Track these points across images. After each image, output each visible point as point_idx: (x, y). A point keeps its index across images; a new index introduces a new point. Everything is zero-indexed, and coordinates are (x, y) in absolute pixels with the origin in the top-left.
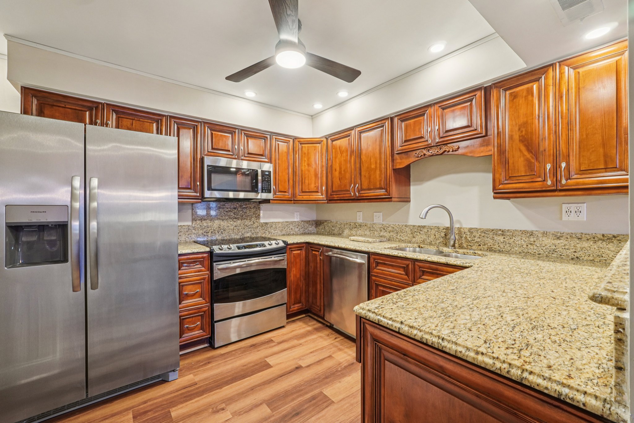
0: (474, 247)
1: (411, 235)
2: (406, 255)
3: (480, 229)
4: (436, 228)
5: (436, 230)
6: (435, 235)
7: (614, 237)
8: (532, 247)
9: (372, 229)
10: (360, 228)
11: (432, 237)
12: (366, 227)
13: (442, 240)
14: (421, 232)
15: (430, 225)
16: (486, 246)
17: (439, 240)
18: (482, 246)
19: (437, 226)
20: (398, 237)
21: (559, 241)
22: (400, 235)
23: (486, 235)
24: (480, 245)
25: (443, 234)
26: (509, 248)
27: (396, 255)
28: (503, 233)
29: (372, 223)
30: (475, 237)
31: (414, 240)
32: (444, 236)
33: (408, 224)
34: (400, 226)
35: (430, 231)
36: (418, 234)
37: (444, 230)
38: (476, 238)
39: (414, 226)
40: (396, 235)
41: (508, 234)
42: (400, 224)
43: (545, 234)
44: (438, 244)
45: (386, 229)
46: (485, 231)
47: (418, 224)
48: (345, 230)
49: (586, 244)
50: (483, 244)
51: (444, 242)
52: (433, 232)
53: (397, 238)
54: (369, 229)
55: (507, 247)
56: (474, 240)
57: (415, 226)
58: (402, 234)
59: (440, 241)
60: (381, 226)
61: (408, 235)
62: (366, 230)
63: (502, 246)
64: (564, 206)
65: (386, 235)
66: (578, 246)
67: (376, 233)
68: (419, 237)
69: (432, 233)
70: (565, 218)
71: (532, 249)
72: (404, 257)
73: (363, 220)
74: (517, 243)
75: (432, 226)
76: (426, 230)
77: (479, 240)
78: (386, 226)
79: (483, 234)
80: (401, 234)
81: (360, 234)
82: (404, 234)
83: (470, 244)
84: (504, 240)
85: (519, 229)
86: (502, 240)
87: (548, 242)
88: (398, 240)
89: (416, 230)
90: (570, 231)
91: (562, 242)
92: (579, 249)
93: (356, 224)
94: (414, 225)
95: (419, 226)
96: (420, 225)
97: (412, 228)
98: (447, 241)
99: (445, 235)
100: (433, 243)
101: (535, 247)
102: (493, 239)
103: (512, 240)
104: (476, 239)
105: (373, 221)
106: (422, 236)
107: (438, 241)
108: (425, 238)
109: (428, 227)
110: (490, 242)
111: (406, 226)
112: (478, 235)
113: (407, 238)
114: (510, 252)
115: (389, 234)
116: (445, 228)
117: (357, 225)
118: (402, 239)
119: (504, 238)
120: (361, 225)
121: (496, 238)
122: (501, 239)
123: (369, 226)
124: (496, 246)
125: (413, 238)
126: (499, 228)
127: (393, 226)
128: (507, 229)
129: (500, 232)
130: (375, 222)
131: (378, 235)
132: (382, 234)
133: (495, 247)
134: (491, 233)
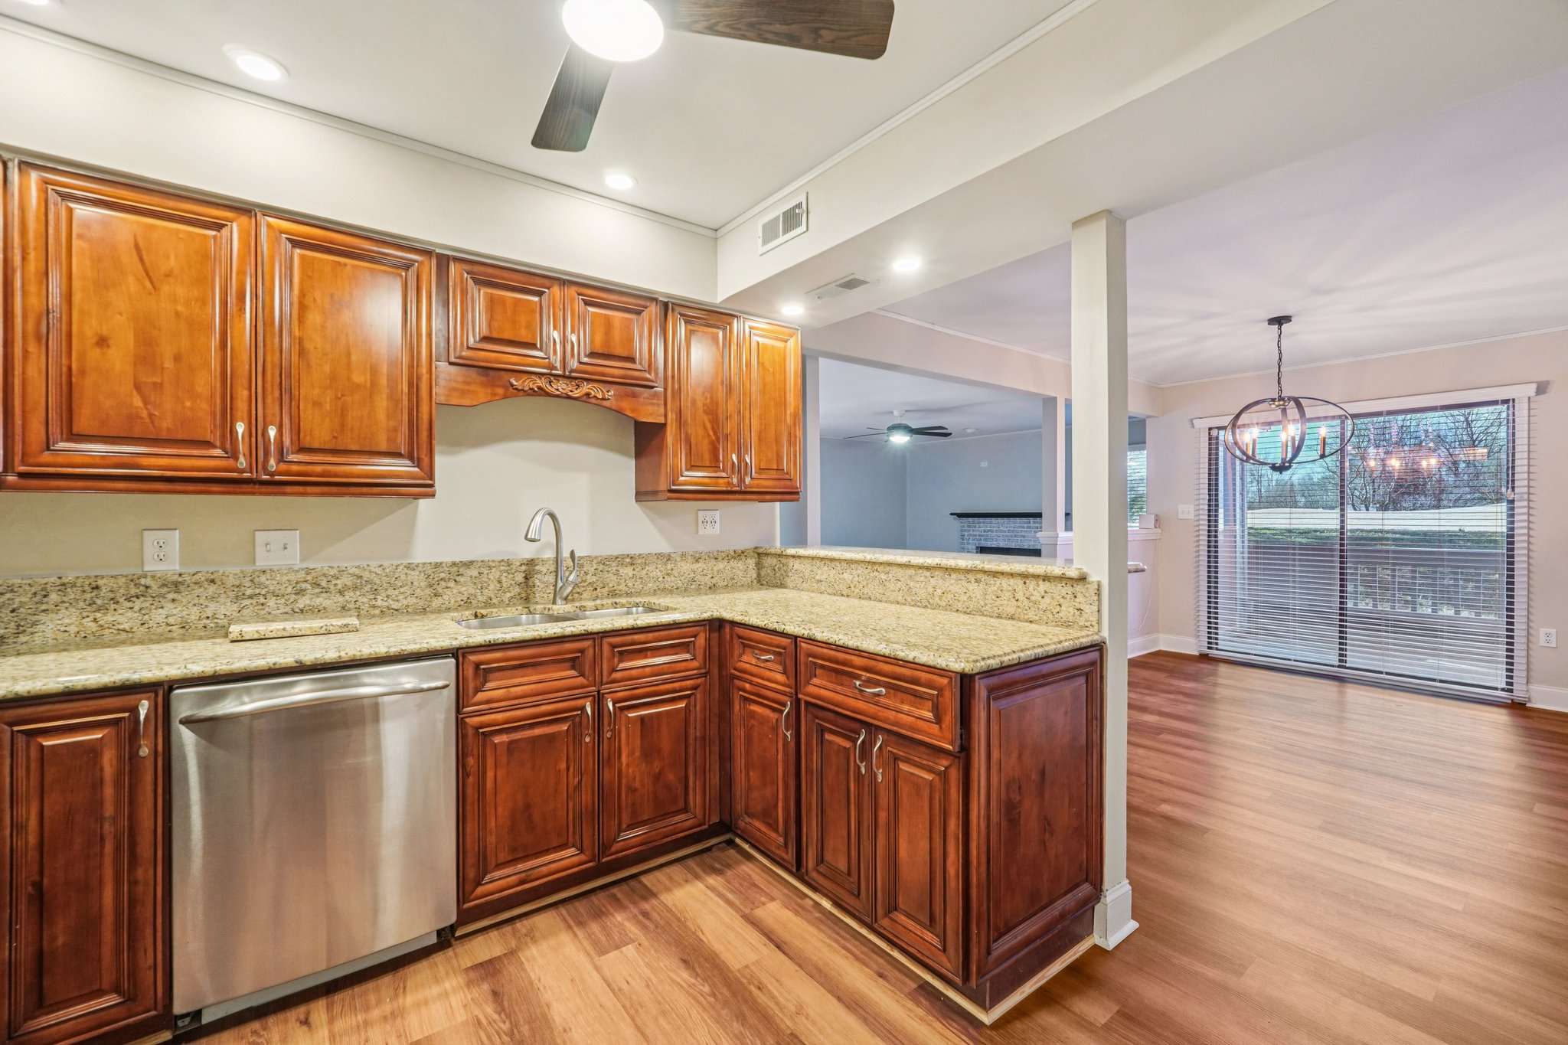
0: (585, 595)
1: (428, 591)
2: (585, 628)
3: (596, 557)
4: (502, 563)
5: (502, 568)
6: (500, 582)
7: (743, 552)
8: (669, 579)
9: (249, 592)
10: (171, 596)
11: (492, 587)
12: (212, 589)
13: (517, 590)
14: (458, 579)
15: (486, 559)
16: (606, 588)
17: (510, 592)
18: (599, 590)
19: (506, 559)
20: (379, 603)
21: (697, 566)
22: (388, 596)
23: (606, 568)
24: (596, 589)
25: (520, 578)
26: (641, 586)
27: (560, 635)
28: (632, 560)
29: (250, 569)
30: (586, 573)
31: (437, 602)
32: (523, 580)
33: (416, 561)
34: (387, 570)
35: (486, 572)
36: (452, 584)
37: (524, 568)
38: (588, 577)
39: (438, 565)
40: (372, 596)
41: (639, 561)
42: (386, 564)
43: (683, 556)
44: (507, 602)
45: (324, 584)
46: (604, 561)
47: (449, 559)
48: (42, 617)
49: (721, 565)
50: (602, 585)
51: (523, 595)
52: (495, 574)
53: (374, 607)
54: (232, 594)
55: (638, 585)
56: (585, 581)
57: (441, 563)
58: (397, 592)
59: (512, 594)
60: (301, 575)
61: (418, 592)
62: (212, 598)
63: (630, 585)
64: (701, 514)
65: (327, 603)
66: (715, 569)
67: (272, 602)
68: (455, 591)
69: (492, 577)
70: (701, 532)
71: (670, 582)
72: (583, 632)
73: (182, 564)
74: (651, 575)
75: (491, 559)
76: (475, 573)
77: (594, 579)
78: (325, 575)
79: (601, 567)
80: (390, 592)
81: (171, 620)
82: (402, 590)
83: (578, 590)
84: (634, 573)
85: (654, 552)
86: (631, 574)
87: (686, 567)
88: (377, 612)
89: (442, 575)
90: (707, 550)
91: (701, 565)
92: (715, 573)
93: (143, 581)
94: (439, 561)
95: (454, 564)
96: (458, 560)
97: (430, 572)
98: (529, 591)
99: (526, 578)
100: (495, 601)
101: (673, 579)
102: (617, 573)
103: (645, 572)
104: (590, 578)
105: (254, 563)
106: (464, 589)
107: (508, 595)
108: (473, 591)
109: (480, 564)
110: (611, 580)
111: (408, 567)
112: (593, 569)
113: (412, 601)
114: (643, 592)
115: (341, 599)
116: (525, 562)
117: (154, 585)
118: (395, 606)
119: (634, 570)
120: (176, 584)
121: (621, 571)
122: (628, 571)
123: (231, 581)
124: (622, 587)
125: (434, 599)
126: (626, 553)
127: (358, 572)
128: (637, 553)
129: (628, 560)
130: (260, 563)
131: (288, 609)
132: (303, 602)
133: (620, 587)
134: (614, 564)
